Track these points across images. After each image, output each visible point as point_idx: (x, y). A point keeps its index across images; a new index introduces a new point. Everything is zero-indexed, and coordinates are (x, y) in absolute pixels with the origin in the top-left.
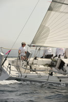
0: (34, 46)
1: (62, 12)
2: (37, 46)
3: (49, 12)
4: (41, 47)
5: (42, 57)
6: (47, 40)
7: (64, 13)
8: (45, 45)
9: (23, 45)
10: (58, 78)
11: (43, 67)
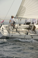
0: (17, 18)
2: (19, 18)
4: (21, 18)
5: (24, 24)
8: (23, 17)
9: (12, 17)
10: (31, 36)
11: (24, 29)
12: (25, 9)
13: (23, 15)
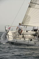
1: (36, 8)
3: (29, 8)
4: (27, 26)
6: (30, 23)
7: (37, 8)
12: (30, 17)
13: (28, 23)
